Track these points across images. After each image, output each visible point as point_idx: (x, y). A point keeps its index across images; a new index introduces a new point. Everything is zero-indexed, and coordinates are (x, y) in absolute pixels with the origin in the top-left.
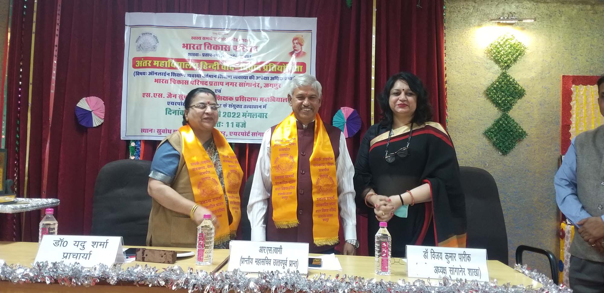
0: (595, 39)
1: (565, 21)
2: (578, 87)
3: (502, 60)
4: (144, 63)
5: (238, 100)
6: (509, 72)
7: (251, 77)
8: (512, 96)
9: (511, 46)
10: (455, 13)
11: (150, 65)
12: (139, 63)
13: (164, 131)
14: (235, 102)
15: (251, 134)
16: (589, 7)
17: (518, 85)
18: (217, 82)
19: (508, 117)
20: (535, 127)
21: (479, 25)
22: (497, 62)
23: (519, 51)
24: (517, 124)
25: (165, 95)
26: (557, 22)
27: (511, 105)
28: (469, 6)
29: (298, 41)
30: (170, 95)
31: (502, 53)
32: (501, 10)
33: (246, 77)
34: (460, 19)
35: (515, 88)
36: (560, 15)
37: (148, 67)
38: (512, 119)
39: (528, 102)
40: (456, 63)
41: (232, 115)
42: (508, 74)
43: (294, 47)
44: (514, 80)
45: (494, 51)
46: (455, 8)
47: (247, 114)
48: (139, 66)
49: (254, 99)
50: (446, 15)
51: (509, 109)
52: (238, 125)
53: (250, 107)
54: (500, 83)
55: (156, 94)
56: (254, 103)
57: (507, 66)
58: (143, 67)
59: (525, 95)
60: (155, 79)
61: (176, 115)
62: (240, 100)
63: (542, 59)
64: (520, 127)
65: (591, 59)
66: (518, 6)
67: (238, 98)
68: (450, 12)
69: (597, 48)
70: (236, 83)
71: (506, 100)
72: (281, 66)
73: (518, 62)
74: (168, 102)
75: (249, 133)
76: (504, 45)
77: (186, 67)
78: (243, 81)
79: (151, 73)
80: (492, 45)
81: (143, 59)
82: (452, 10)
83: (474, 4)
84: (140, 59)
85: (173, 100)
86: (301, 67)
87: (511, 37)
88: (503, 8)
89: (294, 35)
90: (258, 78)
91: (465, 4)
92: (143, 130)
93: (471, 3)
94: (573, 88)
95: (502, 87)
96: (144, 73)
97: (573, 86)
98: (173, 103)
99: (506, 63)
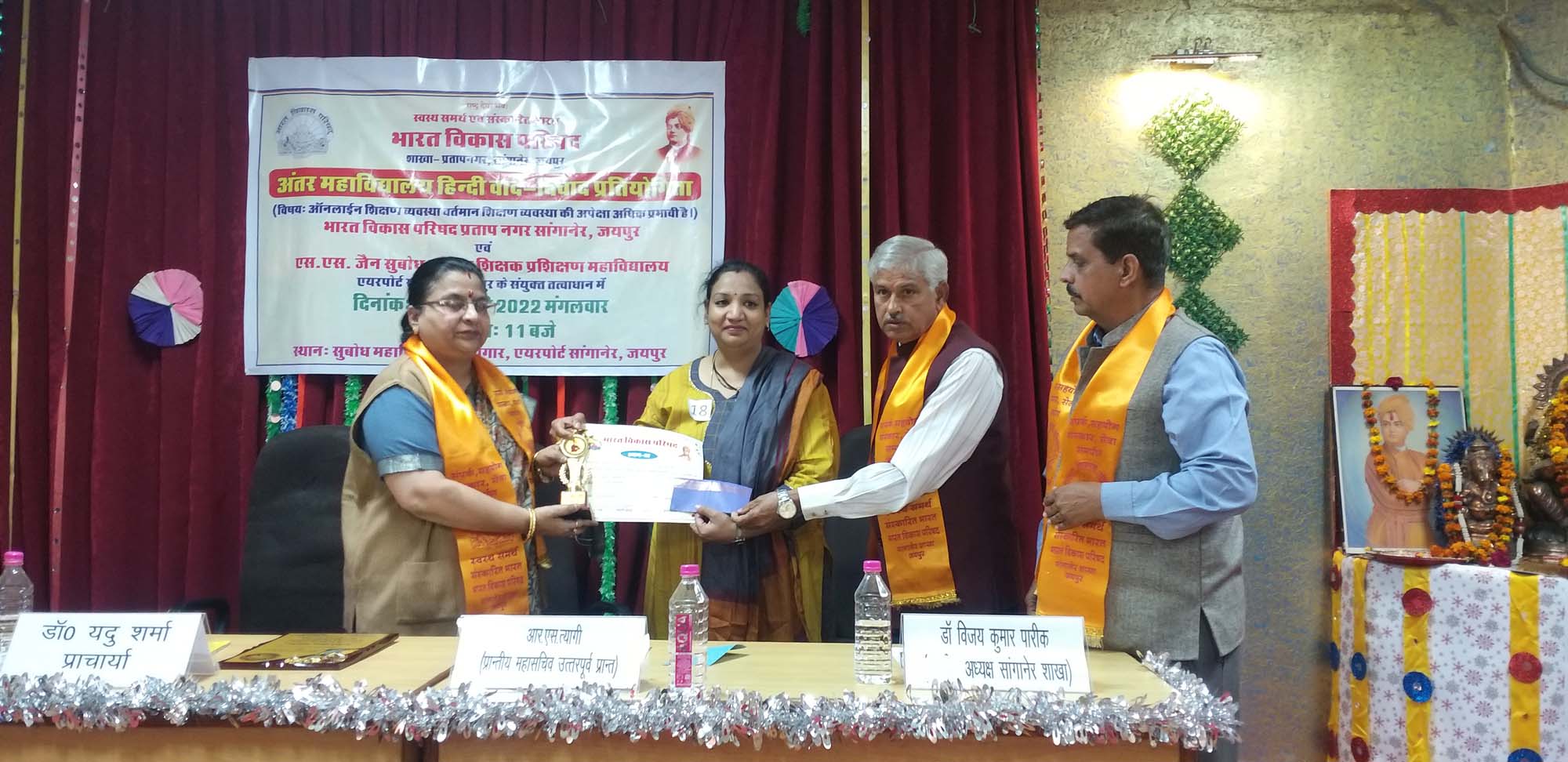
0: (1411, 98)
1: (1336, 56)
2: (1369, 217)
3: (1182, 157)
4: (297, 183)
5: (533, 270)
6: (1202, 185)
7: (565, 213)
8: (1209, 245)
9: (1205, 121)
10: (1065, 42)
11: (311, 189)
12: (286, 184)
13: (350, 352)
14: (525, 275)
15: (567, 353)
16: (1395, 19)
17: (1223, 216)
18: (479, 227)
19: (1200, 295)
20: (1269, 318)
21: (1127, 71)
22: (1171, 160)
23: (1224, 134)
24: (1222, 313)
25: (351, 261)
26: (1317, 60)
27: (1206, 265)
28: (1100, 23)
29: (679, 122)
30: (364, 262)
31: (1182, 138)
32: (1179, 33)
33: (552, 213)
34: (1079, 56)
35: (1217, 225)
36: (1321, 41)
37: (307, 193)
38: (1211, 299)
39: (1250, 257)
40: (1070, 166)
41: (520, 307)
42: (1197, 189)
43: (670, 135)
44: (1212, 204)
45: (1164, 134)
46: (1067, 30)
47: (558, 304)
48: (284, 190)
49: (575, 266)
50: (1044, 46)
51: (1201, 275)
52: (534, 332)
53: (565, 285)
54: (1178, 213)
55: (330, 260)
56: (573, 275)
57: (1196, 169)
58: (294, 194)
59: (1241, 240)
60: (327, 223)
61: (379, 309)
62: (540, 270)
63: (1280, 151)
64: (1229, 319)
65: (1402, 148)
66: (1220, 21)
67: (534, 263)
68: (1054, 40)
69: (1416, 120)
70: (528, 228)
71: (1192, 253)
72: (640, 184)
73: (1221, 158)
74: (359, 279)
75: (563, 350)
76: (1188, 119)
77: (403, 191)
78: (544, 221)
79: (315, 209)
80: (1157, 118)
81: (294, 174)
82: (1058, 33)
83: (1112, 19)
84: (287, 173)
85: (371, 272)
86: (689, 183)
87: (1204, 98)
88: (1184, 25)
89: (670, 105)
90: (581, 213)
91: (1090, 17)
92: (300, 351)
93: (1104, 16)
94: (1358, 220)
95: (1184, 221)
96: (298, 209)
97: (1358, 214)
98: (371, 281)
99: (1192, 162)
